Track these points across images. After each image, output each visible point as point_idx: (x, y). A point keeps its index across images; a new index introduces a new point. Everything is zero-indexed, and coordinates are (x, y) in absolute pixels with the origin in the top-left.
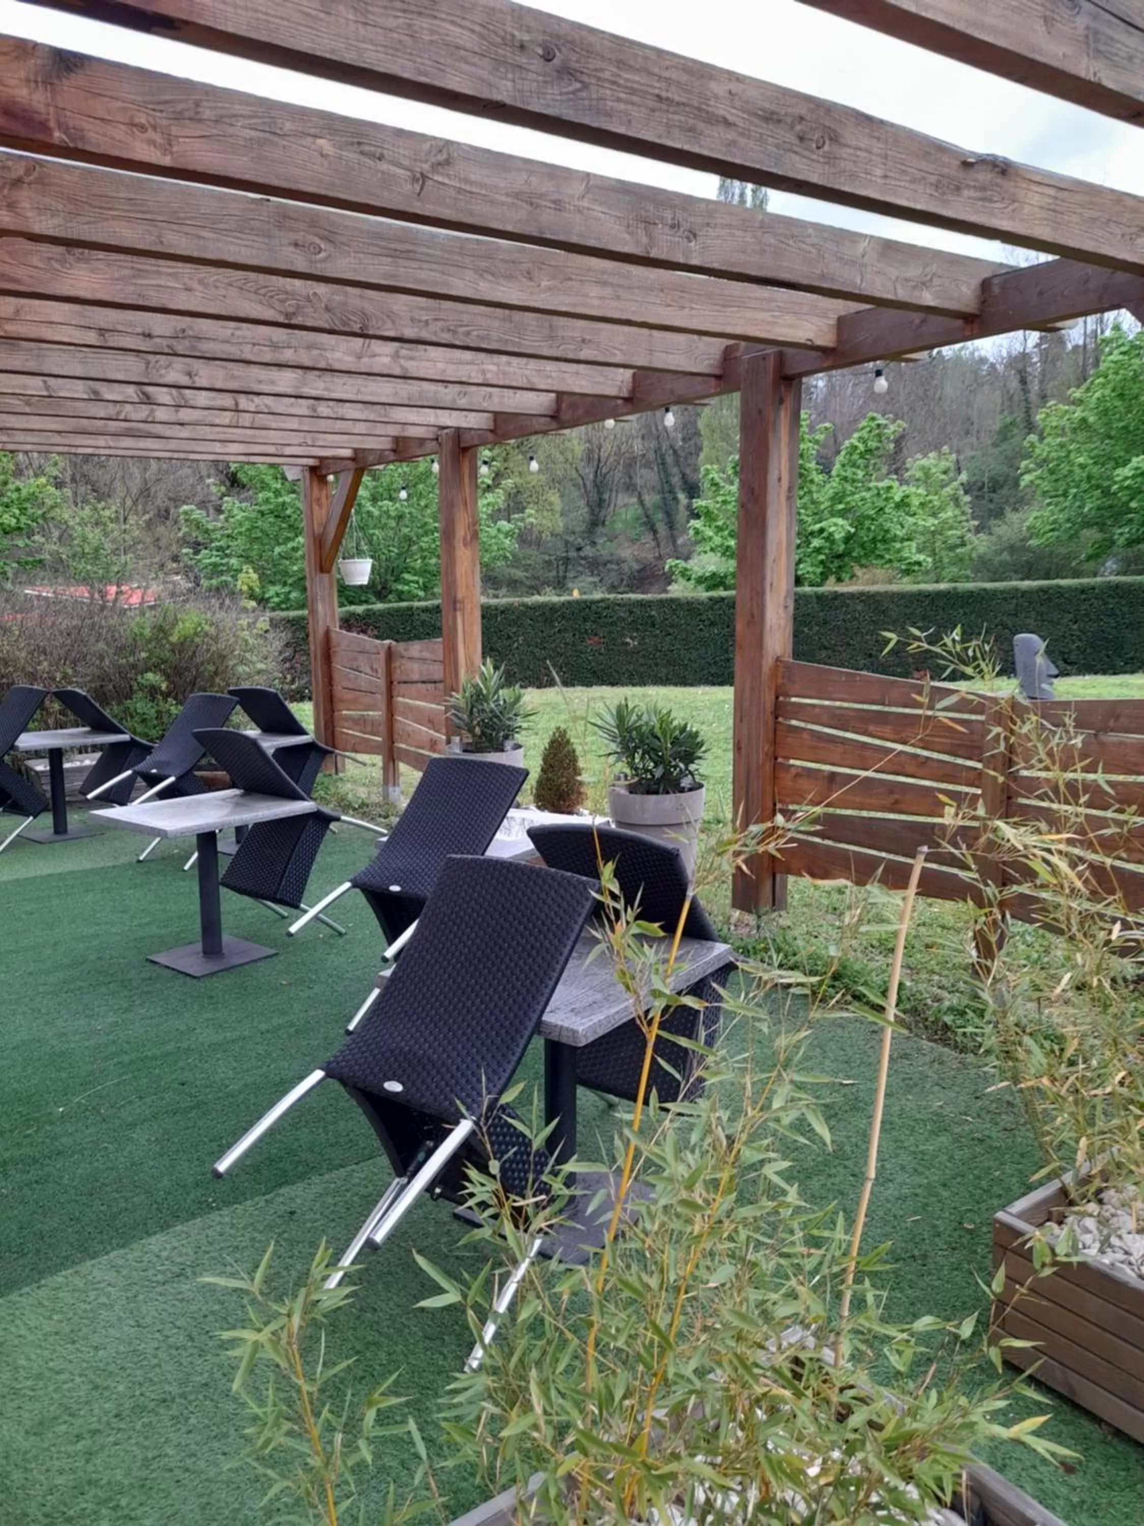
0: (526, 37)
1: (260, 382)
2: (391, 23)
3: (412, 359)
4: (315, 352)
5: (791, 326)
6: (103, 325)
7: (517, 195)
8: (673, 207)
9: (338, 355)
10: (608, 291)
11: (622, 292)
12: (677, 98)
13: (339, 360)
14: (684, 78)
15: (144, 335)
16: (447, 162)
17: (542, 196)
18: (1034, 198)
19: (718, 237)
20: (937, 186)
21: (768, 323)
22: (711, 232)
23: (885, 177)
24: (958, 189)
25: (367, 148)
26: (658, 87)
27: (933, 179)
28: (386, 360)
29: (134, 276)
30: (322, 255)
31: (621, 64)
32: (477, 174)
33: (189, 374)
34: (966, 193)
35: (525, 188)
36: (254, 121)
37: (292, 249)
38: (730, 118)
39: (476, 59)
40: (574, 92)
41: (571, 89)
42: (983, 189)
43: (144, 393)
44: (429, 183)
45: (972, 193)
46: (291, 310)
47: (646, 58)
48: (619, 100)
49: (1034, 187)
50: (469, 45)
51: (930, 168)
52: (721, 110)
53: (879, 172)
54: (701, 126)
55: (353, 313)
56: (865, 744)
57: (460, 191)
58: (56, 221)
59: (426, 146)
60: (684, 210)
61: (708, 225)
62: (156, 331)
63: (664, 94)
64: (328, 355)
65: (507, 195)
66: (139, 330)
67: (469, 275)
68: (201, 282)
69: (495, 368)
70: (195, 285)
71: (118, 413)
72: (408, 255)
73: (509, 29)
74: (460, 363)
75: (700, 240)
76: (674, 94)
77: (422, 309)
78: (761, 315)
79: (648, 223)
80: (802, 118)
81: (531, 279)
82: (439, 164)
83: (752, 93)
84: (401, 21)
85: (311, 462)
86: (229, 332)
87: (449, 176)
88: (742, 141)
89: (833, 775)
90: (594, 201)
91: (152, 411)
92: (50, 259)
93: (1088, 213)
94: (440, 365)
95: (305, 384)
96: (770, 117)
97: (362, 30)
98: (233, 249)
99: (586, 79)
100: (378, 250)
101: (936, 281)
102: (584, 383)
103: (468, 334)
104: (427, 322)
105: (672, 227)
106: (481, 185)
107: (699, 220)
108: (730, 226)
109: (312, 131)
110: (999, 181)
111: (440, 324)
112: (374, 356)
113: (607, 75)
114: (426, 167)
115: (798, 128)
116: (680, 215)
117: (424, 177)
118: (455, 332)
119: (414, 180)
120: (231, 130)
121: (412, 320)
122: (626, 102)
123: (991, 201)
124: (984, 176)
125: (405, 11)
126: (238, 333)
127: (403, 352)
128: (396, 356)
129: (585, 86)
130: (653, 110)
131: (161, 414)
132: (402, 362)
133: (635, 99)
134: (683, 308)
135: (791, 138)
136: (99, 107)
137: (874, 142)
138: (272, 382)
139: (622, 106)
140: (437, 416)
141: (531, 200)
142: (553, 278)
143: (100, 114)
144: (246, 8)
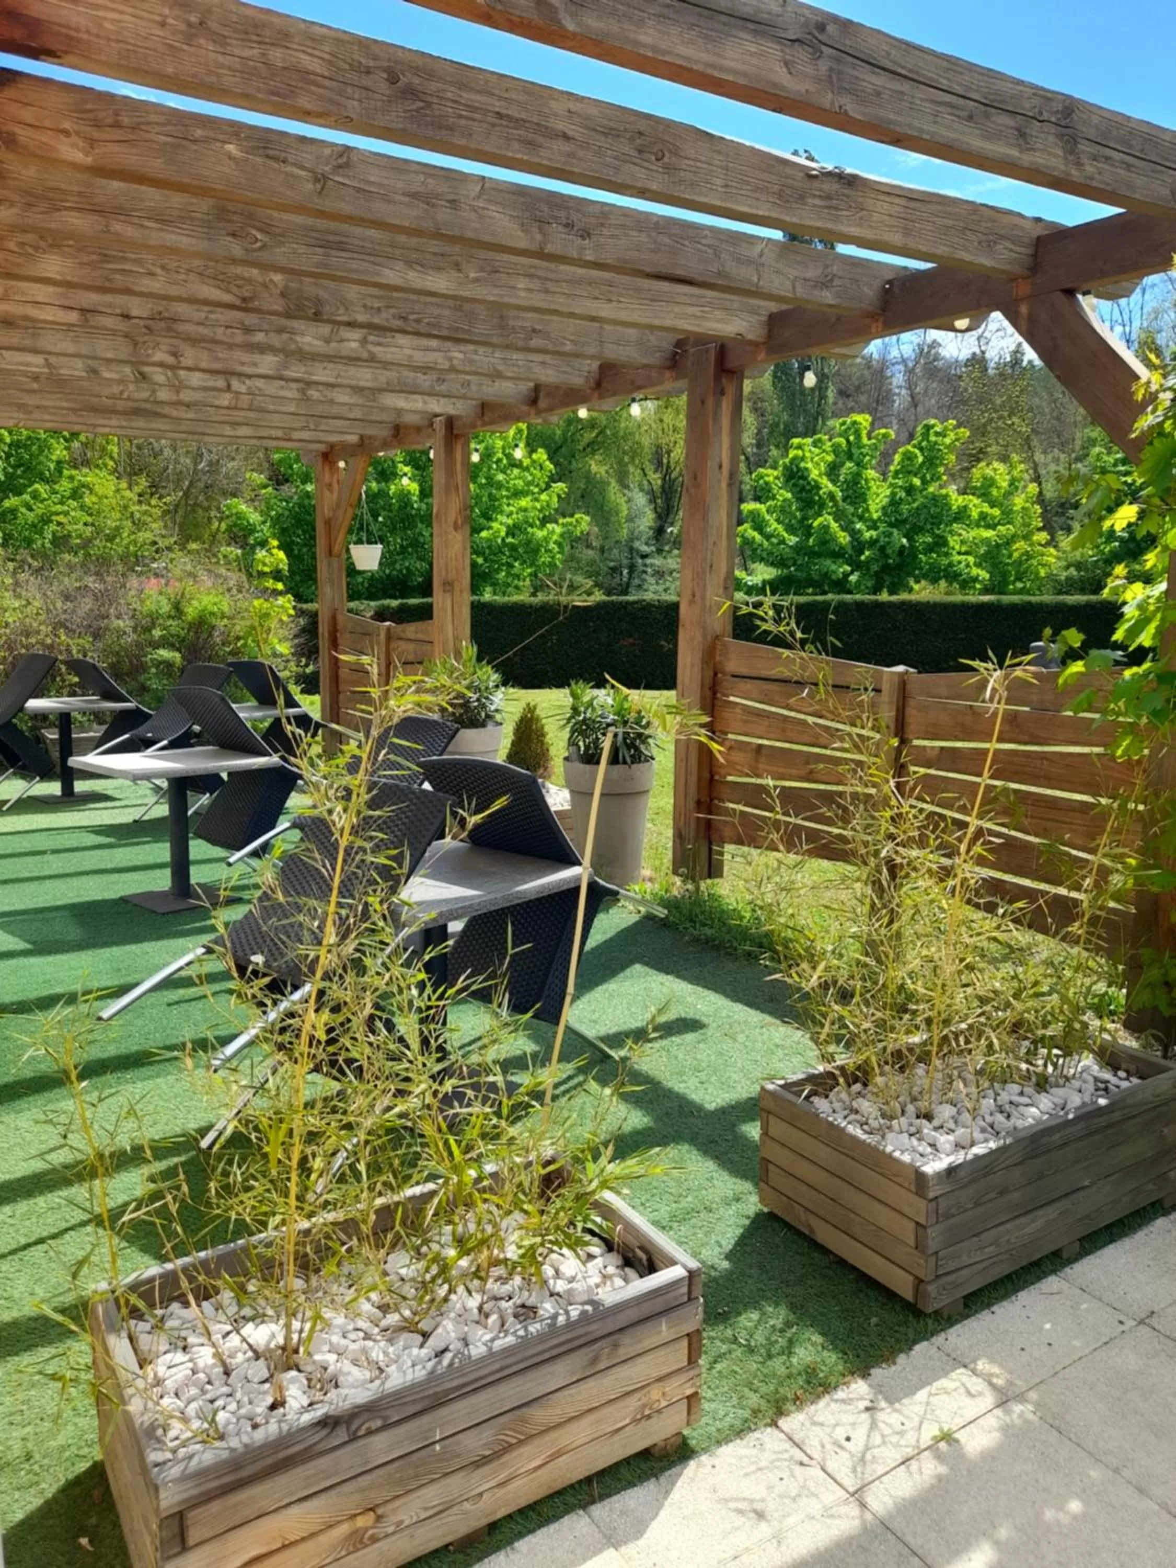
0: (372, 63)
1: (243, 364)
2: (247, 53)
3: (380, 344)
4: (285, 336)
5: (721, 321)
6: (85, 305)
7: (414, 195)
8: (567, 208)
9: (307, 339)
10: (536, 285)
11: (550, 286)
12: (516, 115)
13: (309, 344)
14: (523, 98)
15: (122, 315)
16: (347, 165)
17: (437, 196)
18: (882, 208)
19: (612, 236)
20: (780, 194)
21: (697, 317)
22: (605, 232)
23: (727, 186)
24: (802, 198)
25: (271, 152)
26: (498, 106)
27: (776, 188)
28: (354, 345)
29: (102, 262)
30: (259, 244)
31: (462, 86)
32: (375, 176)
33: (175, 354)
34: (810, 201)
35: (422, 189)
36: (169, 128)
37: (230, 239)
38: (570, 133)
39: (326, 82)
40: (417, 111)
41: (414, 107)
42: (829, 197)
43: (141, 374)
44: (330, 183)
45: (817, 202)
46: (248, 295)
47: (487, 82)
48: (460, 116)
49: (883, 197)
50: (319, 71)
51: (773, 178)
52: (560, 126)
53: (719, 182)
54: (540, 139)
55: (307, 299)
56: (786, 718)
57: (359, 190)
58: (14, 210)
59: (327, 151)
60: (578, 211)
61: (602, 225)
62: (134, 313)
63: (504, 111)
64: (298, 338)
65: (404, 194)
66: (118, 311)
67: (399, 265)
68: (163, 267)
69: (461, 356)
70: (159, 271)
71: (122, 393)
72: (341, 246)
73: (356, 57)
74: (427, 350)
75: (594, 238)
76: (514, 112)
77: (372, 296)
78: (691, 310)
79: (543, 223)
80: (641, 133)
81: (459, 270)
82: (340, 167)
83: (593, 111)
84: (255, 52)
85: (322, 447)
86: (203, 315)
87: (348, 177)
88: (581, 153)
89: (760, 747)
90: (489, 201)
91: (154, 391)
92: (24, 244)
93: (939, 221)
94: (407, 352)
95: (286, 368)
96: (609, 133)
97: (220, 58)
98: (173, 237)
99: (428, 99)
100: (313, 242)
101: (837, 282)
102: (550, 372)
103: (418, 321)
104: (379, 309)
105: (567, 225)
106: (380, 185)
107: (593, 220)
108: (623, 226)
109: (221, 137)
110: (846, 192)
111: (392, 311)
112: (342, 341)
113: (449, 95)
114: (327, 169)
115: (638, 141)
116: (575, 217)
117: (325, 178)
118: (405, 319)
119: (317, 180)
120: (147, 136)
121: (365, 306)
122: (467, 118)
123: (837, 209)
124: (829, 186)
125: (259, 43)
126: (213, 316)
127: (371, 338)
128: (364, 341)
129: (429, 105)
130: (494, 125)
131: (163, 395)
132: (371, 347)
133: (476, 116)
134: (610, 301)
135: (629, 150)
136: (27, 115)
137: (716, 156)
138: (255, 365)
139: (463, 122)
140: (425, 403)
141: (427, 199)
142: (481, 270)
143: (31, 121)
144: (118, 41)
